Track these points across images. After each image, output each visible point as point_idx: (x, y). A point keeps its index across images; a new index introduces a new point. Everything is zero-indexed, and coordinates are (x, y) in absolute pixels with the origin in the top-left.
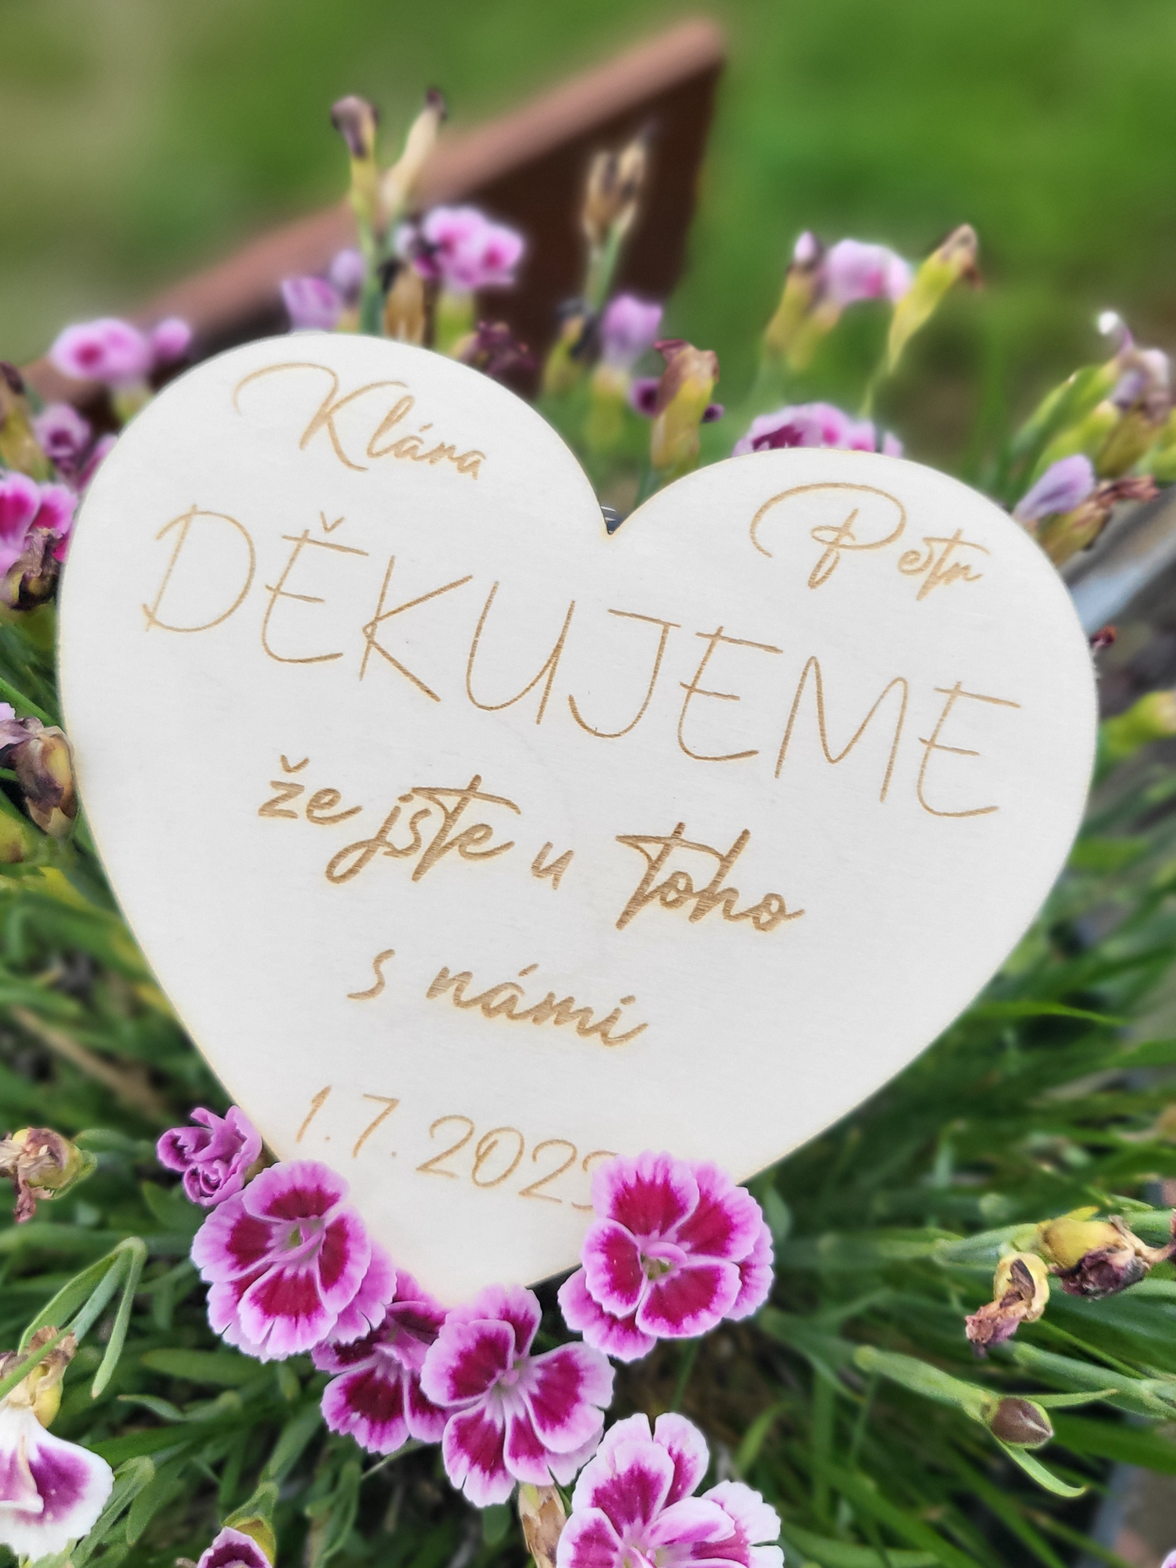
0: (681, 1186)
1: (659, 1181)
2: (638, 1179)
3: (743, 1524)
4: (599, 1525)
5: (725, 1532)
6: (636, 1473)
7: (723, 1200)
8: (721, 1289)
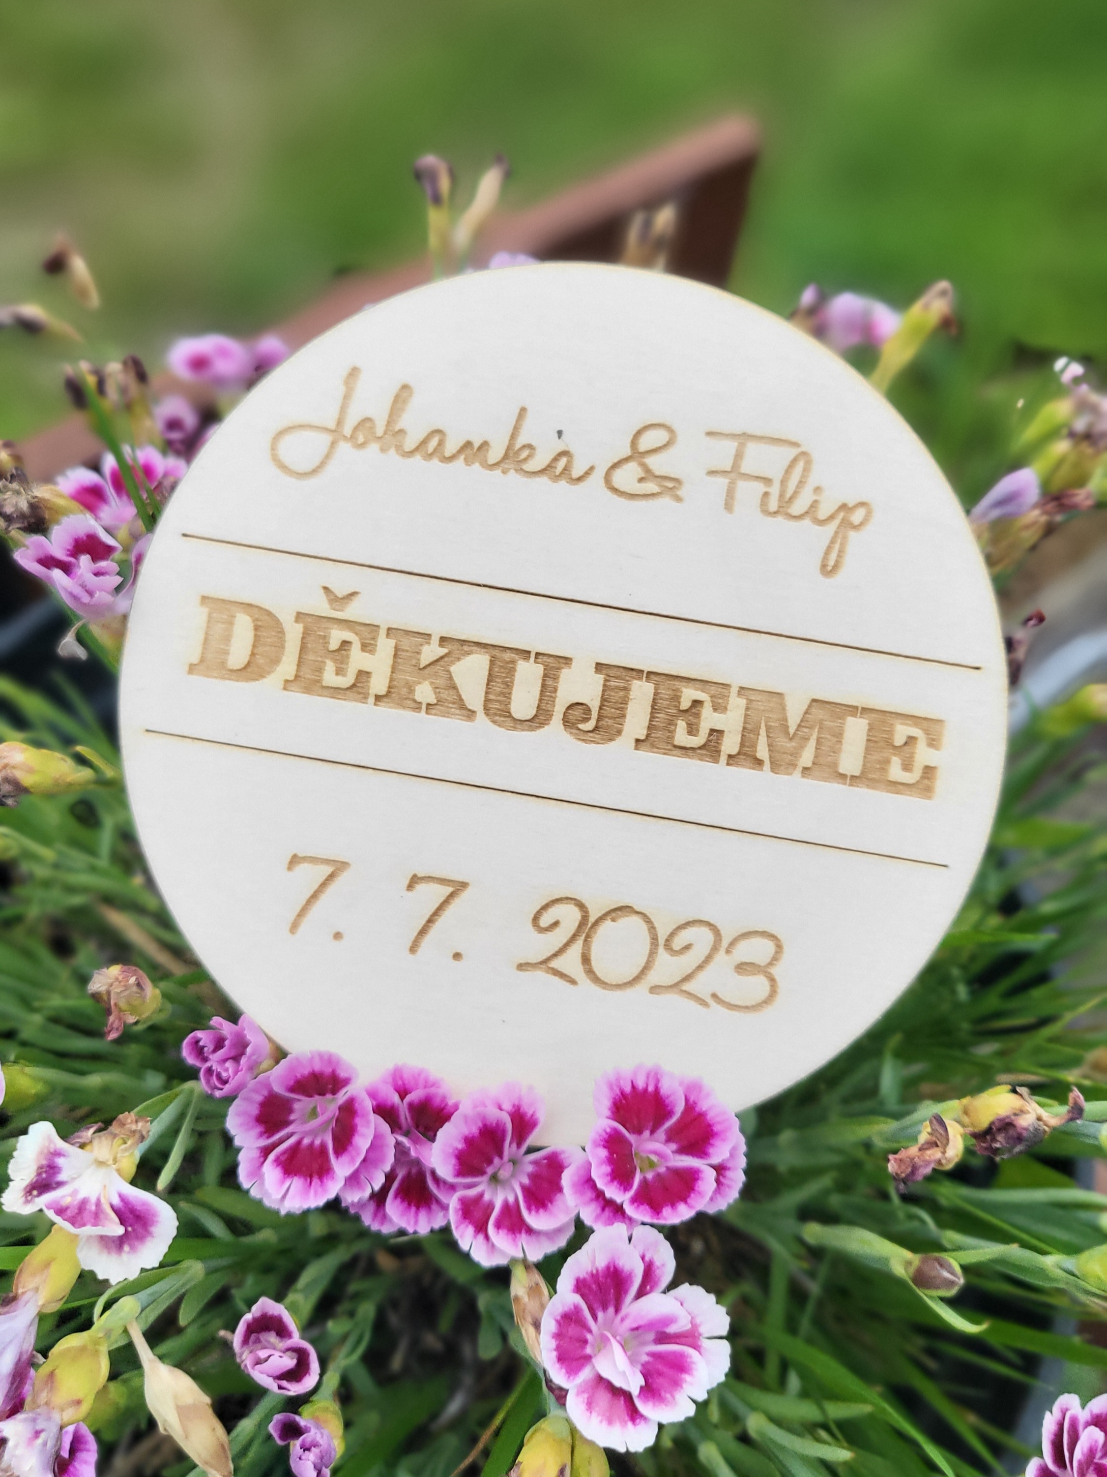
0: (669, 1093)
1: (651, 1089)
2: (633, 1087)
3: (698, 1321)
4: (577, 1309)
5: (681, 1326)
6: (612, 1269)
7: (706, 1111)
8: (698, 1187)
